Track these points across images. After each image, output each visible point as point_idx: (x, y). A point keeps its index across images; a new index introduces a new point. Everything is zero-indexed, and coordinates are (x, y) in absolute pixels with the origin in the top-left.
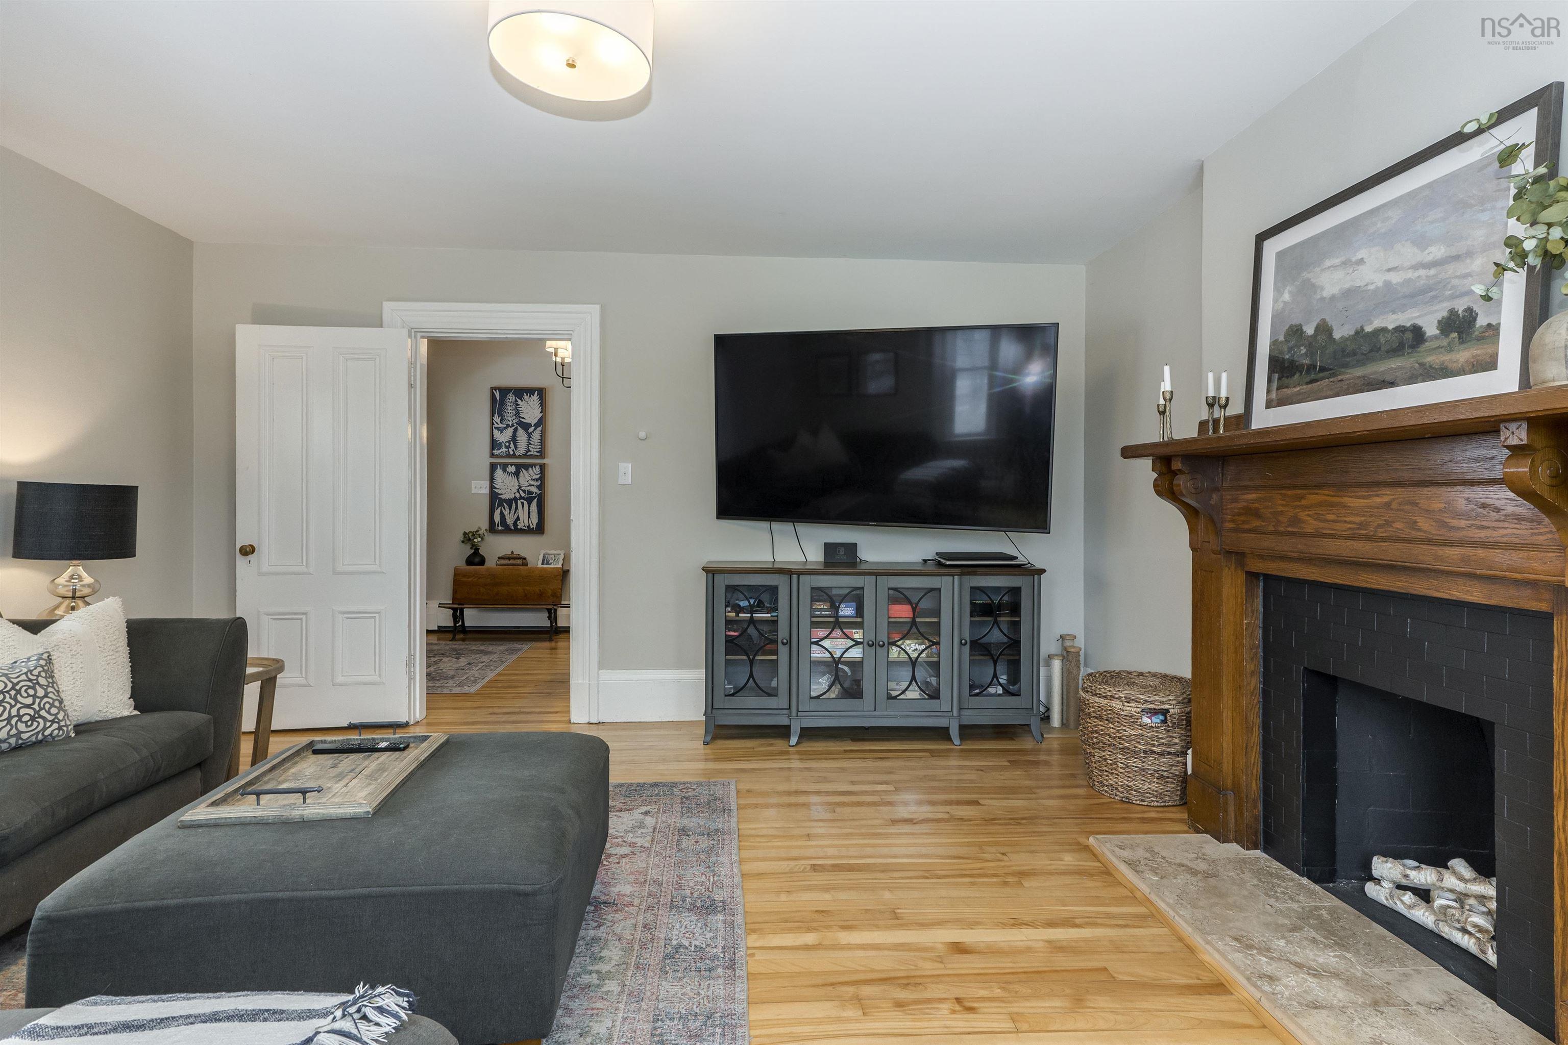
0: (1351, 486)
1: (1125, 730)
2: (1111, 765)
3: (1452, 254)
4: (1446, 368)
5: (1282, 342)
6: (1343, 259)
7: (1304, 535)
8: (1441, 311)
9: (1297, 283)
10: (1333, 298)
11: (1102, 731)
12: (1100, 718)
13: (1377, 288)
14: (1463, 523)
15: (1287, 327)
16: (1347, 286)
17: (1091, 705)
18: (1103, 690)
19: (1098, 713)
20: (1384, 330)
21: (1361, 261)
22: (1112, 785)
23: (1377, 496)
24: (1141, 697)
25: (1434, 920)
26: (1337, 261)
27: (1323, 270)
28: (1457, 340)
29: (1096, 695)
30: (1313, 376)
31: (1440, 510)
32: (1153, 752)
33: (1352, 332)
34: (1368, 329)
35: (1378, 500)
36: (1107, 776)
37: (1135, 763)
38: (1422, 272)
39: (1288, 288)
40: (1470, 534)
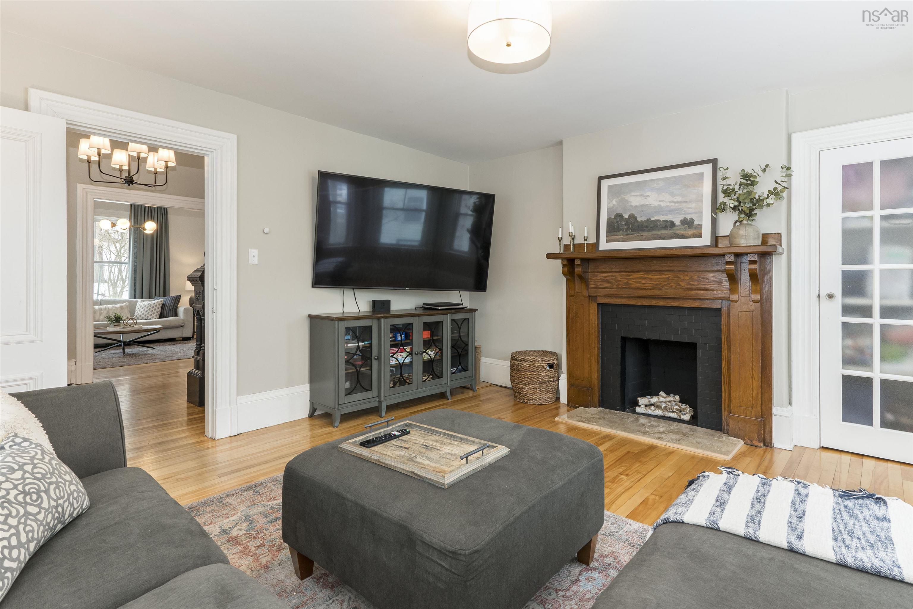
0: (653, 272)
1: (540, 374)
2: (534, 390)
3: (684, 201)
4: (684, 235)
5: (613, 219)
6: (640, 194)
7: (632, 289)
8: (681, 217)
9: (619, 198)
10: (636, 206)
11: (529, 376)
12: (529, 371)
13: (655, 206)
14: (696, 283)
15: (615, 214)
16: (642, 203)
17: (525, 366)
18: (531, 359)
19: (528, 369)
20: (659, 221)
21: (648, 196)
22: (534, 400)
23: (664, 275)
24: (547, 359)
25: (662, 412)
26: (638, 194)
27: (631, 196)
28: (687, 227)
29: (527, 361)
30: (629, 233)
31: (688, 280)
32: (551, 381)
33: (646, 220)
34: (652, 219)
35: (664, 276)
36: (531, 396)
37: (544, 387)
38: (673, 204)
39: (615, 199)
40: (698, 287)
